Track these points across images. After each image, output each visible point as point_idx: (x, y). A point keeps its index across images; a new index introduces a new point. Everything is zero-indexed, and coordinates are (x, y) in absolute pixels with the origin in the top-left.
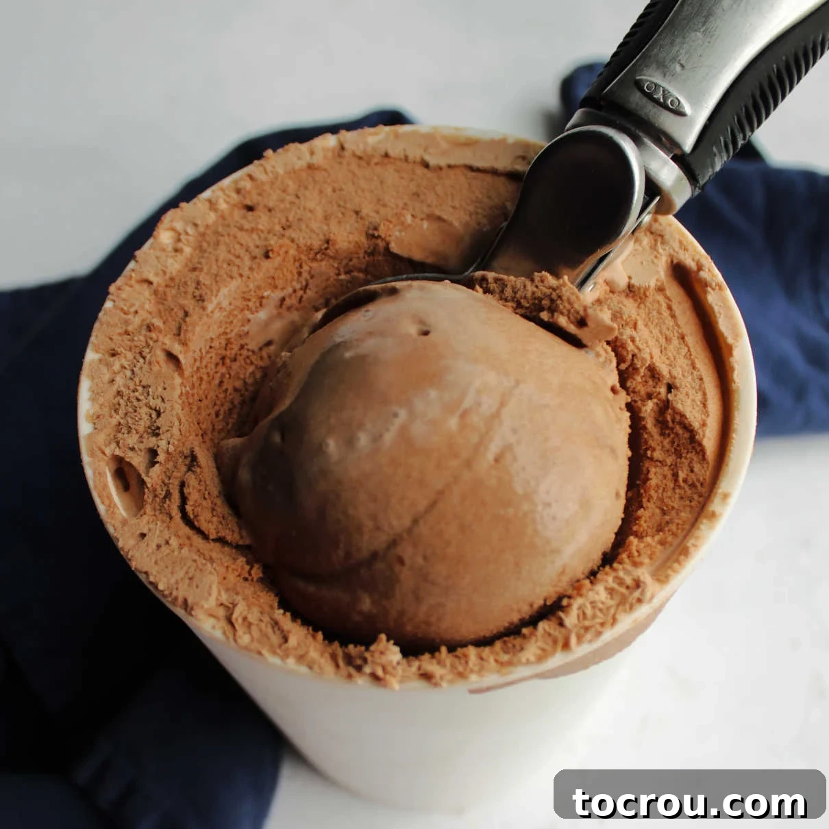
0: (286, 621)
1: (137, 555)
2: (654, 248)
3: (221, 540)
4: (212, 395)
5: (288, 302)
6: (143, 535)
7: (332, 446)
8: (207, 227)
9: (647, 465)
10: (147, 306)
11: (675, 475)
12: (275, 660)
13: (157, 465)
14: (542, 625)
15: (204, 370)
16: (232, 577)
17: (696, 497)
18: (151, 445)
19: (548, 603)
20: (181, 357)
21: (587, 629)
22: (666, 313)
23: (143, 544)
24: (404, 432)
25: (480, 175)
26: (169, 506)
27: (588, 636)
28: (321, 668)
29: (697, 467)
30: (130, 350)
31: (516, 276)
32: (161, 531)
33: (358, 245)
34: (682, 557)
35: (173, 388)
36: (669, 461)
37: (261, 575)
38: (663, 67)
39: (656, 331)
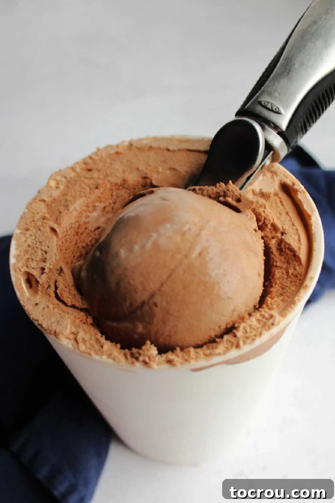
0: (103, 340)
1: (34, 313)
2: (272, 177)
3: (73, 306)
4: (72, 248)
5: (107, 209)
6: (37, 304)
7: (123, 253)
8: (71, 178)
9: (274, 269)
10: (43, 211)
11: (288, 272)
12: (97, 357)
13: (45, 274)
14: (226, 337)
15: (68, 237)
16: (77, 321)
17: (298, 281)
18: (42, 266)
19: (228, 327)
20: (57, 230)
21: (247, 338)
22: (279, 204)
23: (37, 308)
24: (155, 243)
25: (192, 153)
26: (49, 291)
27: (249, 341)
28: (119, 360)
29: (297, 268)
30: (35, 227)
31: (209, 186)
32: (45, 302)
33: (138, 182)
34: (292, 306)
35: (53, 242)
36: (284, 266)
37: (92, 322)
38: (270, 94)
39: (275, 211)
